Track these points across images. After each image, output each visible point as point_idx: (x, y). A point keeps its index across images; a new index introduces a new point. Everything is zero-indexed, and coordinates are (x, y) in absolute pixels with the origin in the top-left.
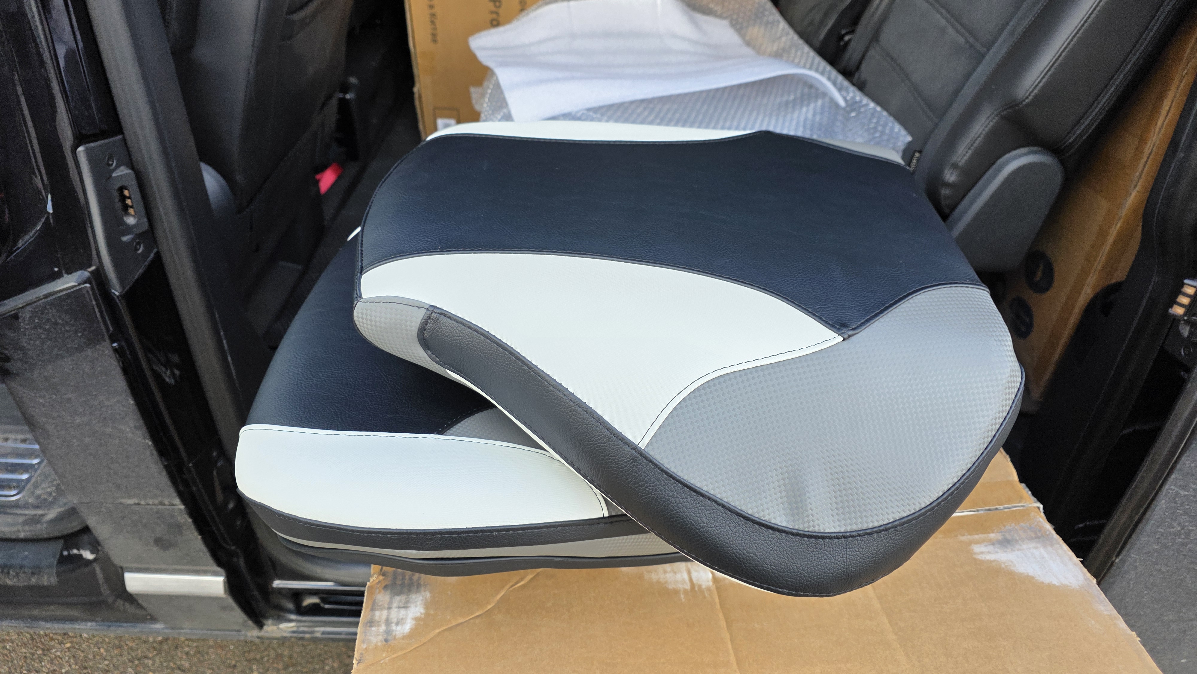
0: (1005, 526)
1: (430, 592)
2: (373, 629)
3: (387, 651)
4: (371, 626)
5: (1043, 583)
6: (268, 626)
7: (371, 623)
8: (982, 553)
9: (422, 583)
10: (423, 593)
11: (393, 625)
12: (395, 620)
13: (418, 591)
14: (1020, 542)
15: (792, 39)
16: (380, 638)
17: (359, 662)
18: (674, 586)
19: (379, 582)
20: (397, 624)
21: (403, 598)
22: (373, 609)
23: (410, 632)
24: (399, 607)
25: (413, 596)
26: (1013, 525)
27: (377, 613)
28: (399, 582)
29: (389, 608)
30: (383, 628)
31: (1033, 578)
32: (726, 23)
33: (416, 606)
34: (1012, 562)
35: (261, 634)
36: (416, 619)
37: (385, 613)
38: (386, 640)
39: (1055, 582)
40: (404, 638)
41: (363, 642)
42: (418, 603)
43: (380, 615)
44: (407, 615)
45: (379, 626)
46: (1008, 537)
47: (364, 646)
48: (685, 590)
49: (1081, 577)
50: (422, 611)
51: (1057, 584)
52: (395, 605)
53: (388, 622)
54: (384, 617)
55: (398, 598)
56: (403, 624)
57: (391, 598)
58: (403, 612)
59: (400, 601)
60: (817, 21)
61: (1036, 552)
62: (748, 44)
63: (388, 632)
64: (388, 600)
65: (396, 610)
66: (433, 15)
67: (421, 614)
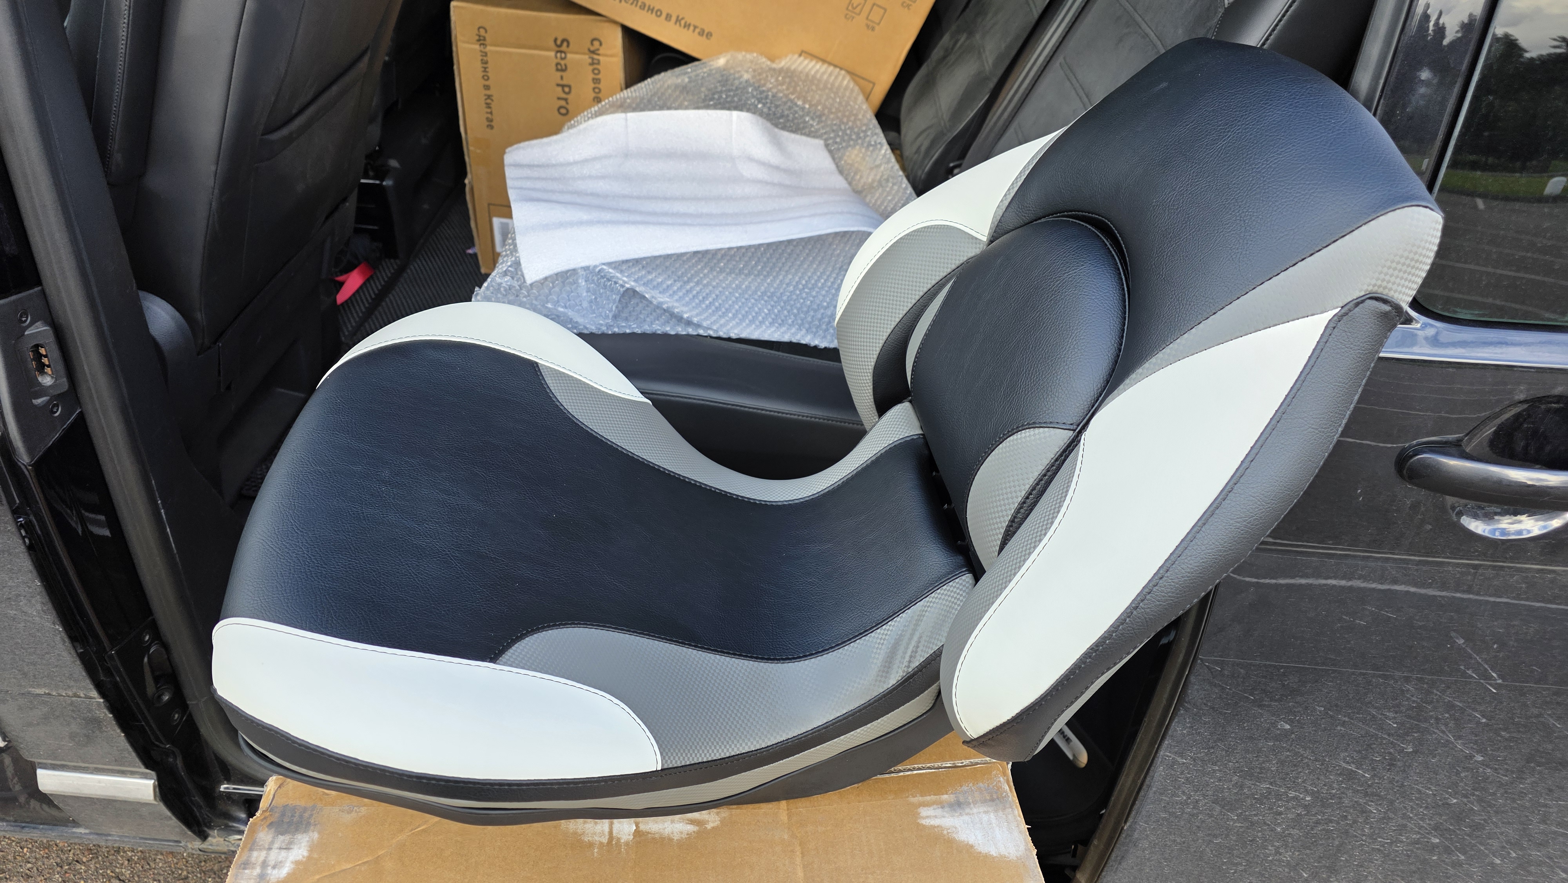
0: (961, 786)
1: (319, 833)
2: (246, 871)
4: (245, 869)
5: (980, 853)
6: (215, 837)
7: (246, 865)
8: (928, 817)
9: (312, 821)
11: (269, 868)
12: (272, 863)
13: (306, 831)
14: (972, 805)
15: (892, 167)
18: (590, 839)
19: (265, 818)
20: (274, 867)
21: (287, 837)
22: (251, 850)
23: (286, 877)
25: (299, 836)
26: (971, 785)
27: (255, 854)
28: (286, 820)
29: (270, 849)
30: (258, 870)
31: (972, 846)
32: (820, 142)
33: (300, 848)
34: (956, 828)
35: (204, 846)
36: (297, 863)
37: (263, 854)
39: (994, 853)
42: (303, 845)
43: (258, 856)
44: (287, 858)
45: (253, 868)
46: (962, 799)
48: (601, 843)
49: (1022, 847)
50: (306, 854)
51: (995, 855)
52: (276, 845)
53: (264, 864)
54: (261, 859)
55: (281, 838)
56: (281, 868)
57: (274, 838)
58: (283, 853)
59: (283, 841)
60: (923, 149)
61: (985, 818)
62: (841, 172)
63: (263, 876)
64: (270, 840)
65: (277, 851)
66: (489, 97)
67: (304, 857)
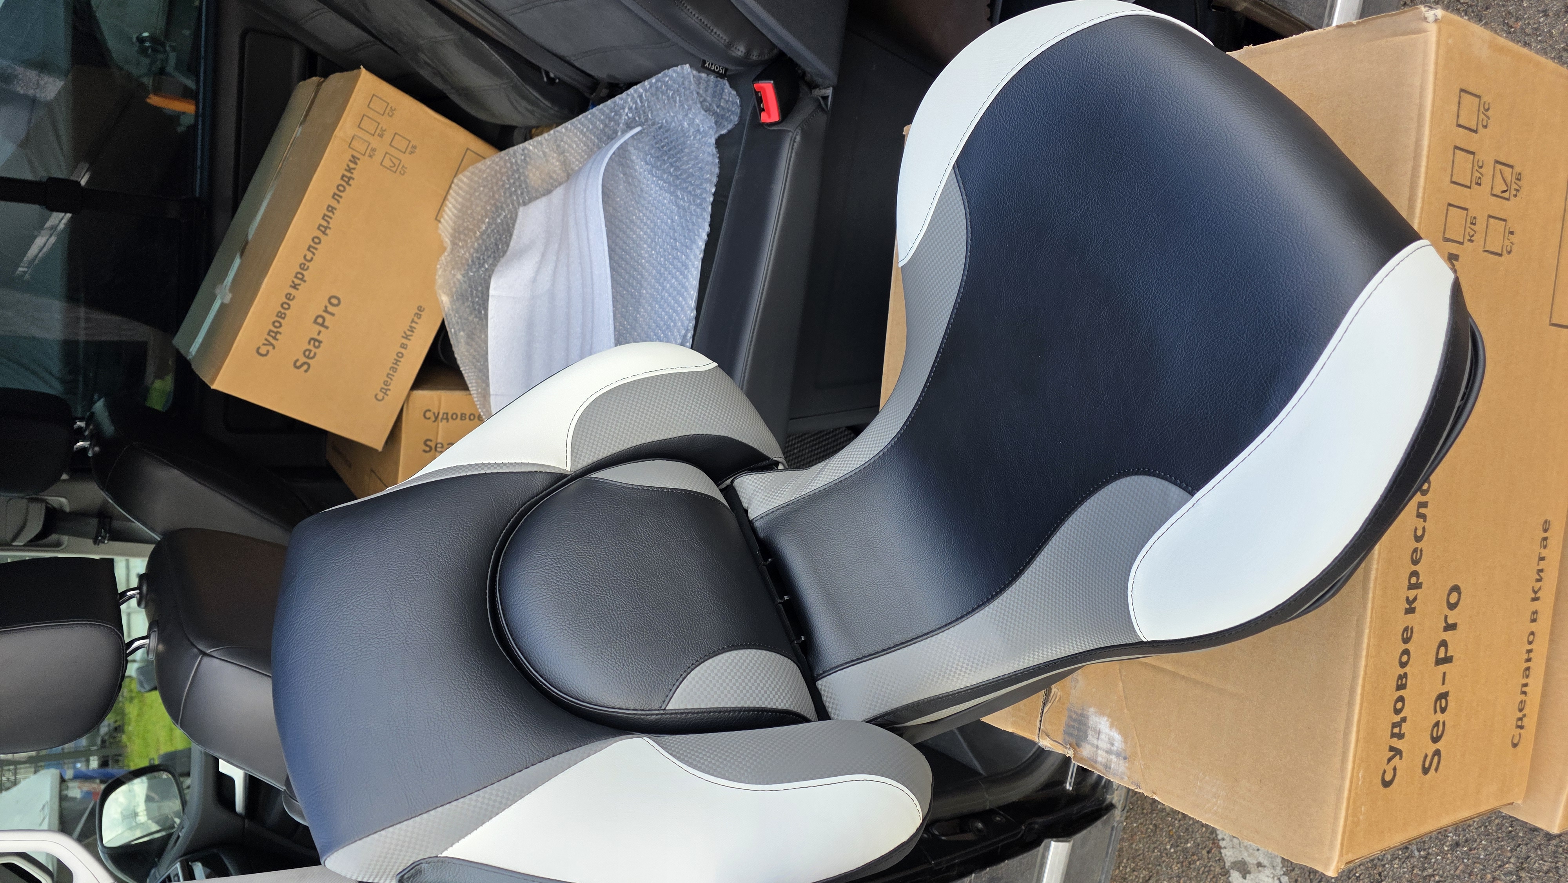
1: (1090, 707)
2: (1112, 766)
3: (1134, 760)
4: (1110, 768)
6: (1112, 800)
7: (1107, 767)
9: (1080, 712)
10: (1089, 714)
11: (1112, 748)
12: (1109, 746)
13: (1087, 718)
15: (547, 139)
16: (1122, 762)
17: (1138, 787)
19: (1073, 750)
20: (1112, 745)
21: (1090, 733)
22: (1096, 762)
23: (1121, 736)
24: (1098, 739)
27: (1099, 759)
28: (1076, 733)
29: (1097, 747)
30: (1113, 758)
32: (522, 211)
35: (1119, 808)
36: (1112, 726)
37: (1100, 752)
38: (1125, 758)
40: (1126, 742)
41: (1122, 778)
42: (1098, 720)
43: (1101, 757)
44: (1106, 734)
45: (1111, 761)
47: (1126, 778)
50: (1105, 719)
52: (1095, 742)
54: (1104, 754)
56: (1114, 740)
62: (549, 192)
63: (1118, 755)
64: (1090, 746)
65: (1100, 742)
